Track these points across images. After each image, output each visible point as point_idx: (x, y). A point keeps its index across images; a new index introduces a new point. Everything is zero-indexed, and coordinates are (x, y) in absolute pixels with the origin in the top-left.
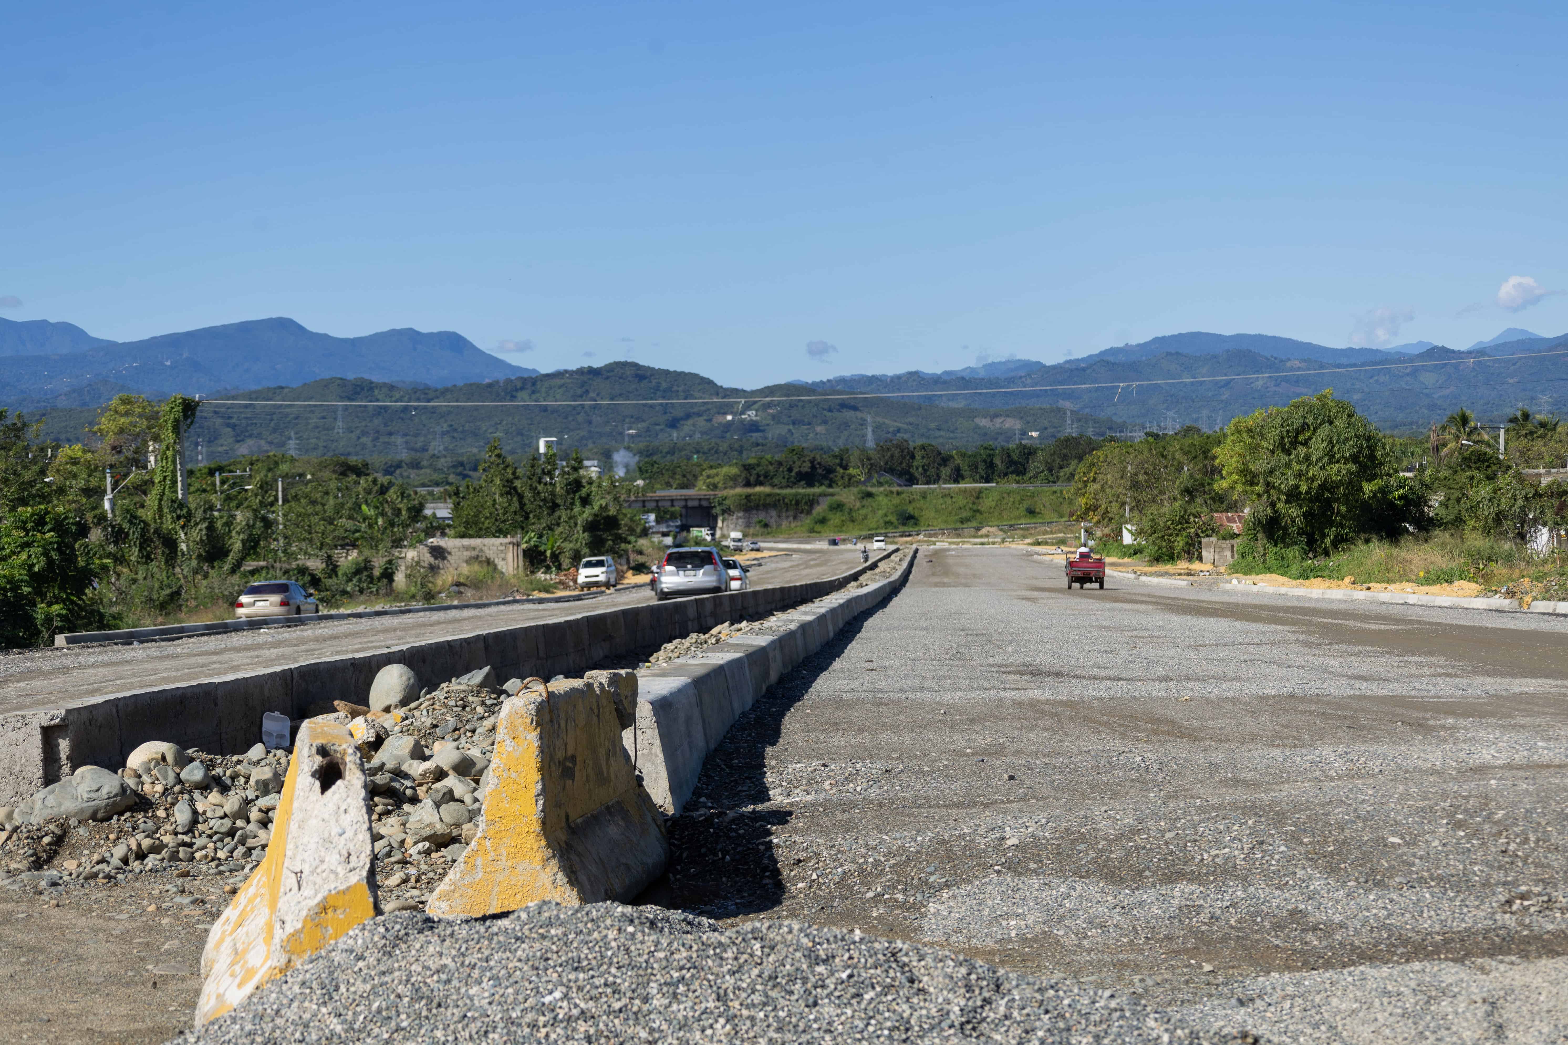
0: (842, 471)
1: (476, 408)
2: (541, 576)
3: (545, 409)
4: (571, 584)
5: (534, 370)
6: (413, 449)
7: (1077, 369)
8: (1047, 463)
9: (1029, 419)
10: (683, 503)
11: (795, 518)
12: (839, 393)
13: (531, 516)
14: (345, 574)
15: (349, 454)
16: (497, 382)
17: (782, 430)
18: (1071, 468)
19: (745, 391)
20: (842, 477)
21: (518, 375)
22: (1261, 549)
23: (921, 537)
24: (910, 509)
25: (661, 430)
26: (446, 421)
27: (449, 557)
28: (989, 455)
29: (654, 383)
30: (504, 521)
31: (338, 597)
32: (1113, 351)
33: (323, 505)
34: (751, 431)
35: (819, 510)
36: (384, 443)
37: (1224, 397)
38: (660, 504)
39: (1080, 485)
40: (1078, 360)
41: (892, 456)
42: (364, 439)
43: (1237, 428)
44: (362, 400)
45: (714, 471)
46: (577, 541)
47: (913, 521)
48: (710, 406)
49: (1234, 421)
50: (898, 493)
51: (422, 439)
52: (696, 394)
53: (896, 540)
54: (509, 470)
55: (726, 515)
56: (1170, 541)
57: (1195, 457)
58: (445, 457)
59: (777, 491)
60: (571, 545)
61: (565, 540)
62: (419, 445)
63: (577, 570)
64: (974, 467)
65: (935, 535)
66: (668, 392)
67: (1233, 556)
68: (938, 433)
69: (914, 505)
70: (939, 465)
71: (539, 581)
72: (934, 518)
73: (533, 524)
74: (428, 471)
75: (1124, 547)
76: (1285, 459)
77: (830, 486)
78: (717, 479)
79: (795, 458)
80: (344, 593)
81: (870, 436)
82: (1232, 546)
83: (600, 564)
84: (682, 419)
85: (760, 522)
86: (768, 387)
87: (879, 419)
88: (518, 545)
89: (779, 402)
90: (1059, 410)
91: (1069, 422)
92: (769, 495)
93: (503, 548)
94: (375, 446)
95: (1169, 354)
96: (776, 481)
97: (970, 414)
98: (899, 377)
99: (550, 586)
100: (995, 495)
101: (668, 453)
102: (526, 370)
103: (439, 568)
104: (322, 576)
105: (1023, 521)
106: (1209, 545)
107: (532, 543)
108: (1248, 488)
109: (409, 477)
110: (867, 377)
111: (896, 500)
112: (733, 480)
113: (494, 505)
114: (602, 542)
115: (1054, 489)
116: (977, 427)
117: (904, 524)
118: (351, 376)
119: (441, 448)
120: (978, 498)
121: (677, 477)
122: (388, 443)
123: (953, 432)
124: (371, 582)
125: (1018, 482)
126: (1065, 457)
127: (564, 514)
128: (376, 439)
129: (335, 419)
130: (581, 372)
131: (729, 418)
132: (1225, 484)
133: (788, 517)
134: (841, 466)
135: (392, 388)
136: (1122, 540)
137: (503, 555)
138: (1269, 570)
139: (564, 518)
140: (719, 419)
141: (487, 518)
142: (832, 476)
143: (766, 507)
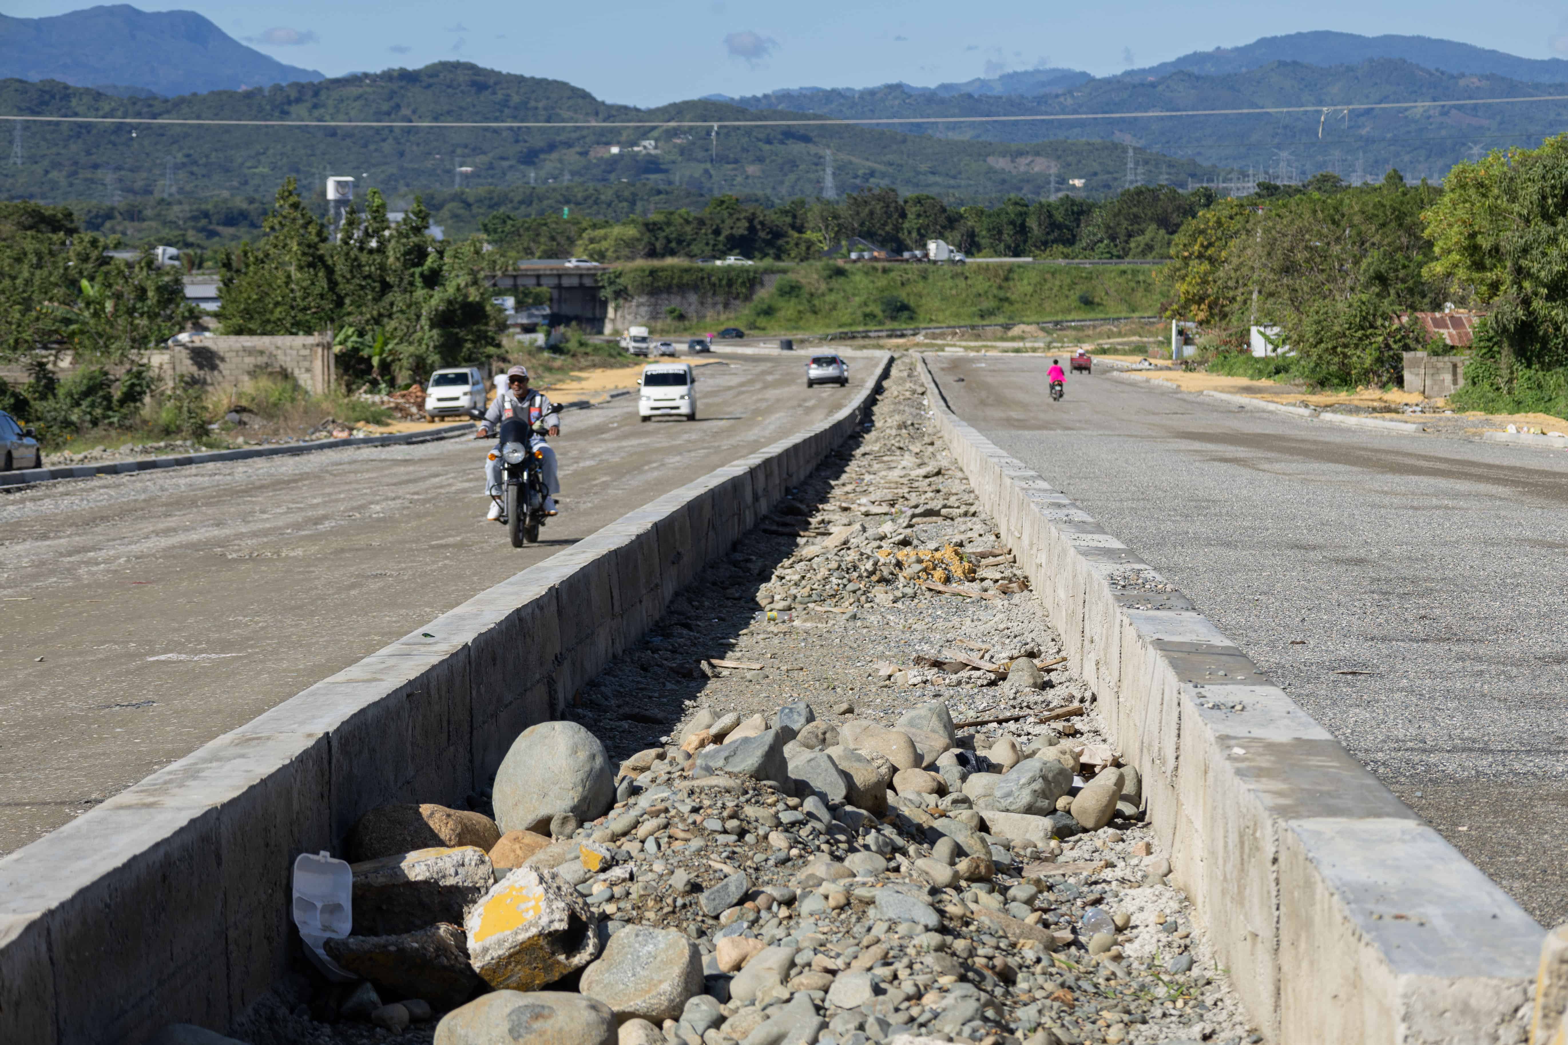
0: (796, 235)
1: (227, 130)
2: (363, 396)
3: (332, 132)
4: (414, 410)
5: (316, 73)
6: (131, 191)
7: (1142, 85)
8: (1108, 227)
9: (1070, 159)
10: (554, 281)
11: (726, 306)
12: (783, 116)
13: (347, 301)
14: (70, 394)
15: (31, 196)
16: (260, 90)
17: (696, 170)
18: (1148, 235)
19: (637, 110)
20: (797, 245)
21: (292, 79)
22: (1505, 372)
23: (920, 338)
24: (903, 295)
25: (511, 167)
26: (181, 149)
27: (222, 366)
28: (1021, 214)
29: (500, 96)
30: (305, 309)
31: (55, 429)
32: (1198, 58)
33: (13, 278)
34: (647, 171)
35: (763, 294)
36: (86, 180)
37: (1364, 132)
38: (520, 281)
39: (1178, 263)
40: (1143, 71)
41: (872, 213)
42: (54, 174)
43: (1459, 181)
44: (51, 115)
45: (601, 232)
46: (420, 341)
47: (906, 314)
48: (585, 132)
49: (1455, 169)
50: (885, 271)
51: (144, 175)
52: (566, 114)
53: (882, 342)
54: (313, 229)
55: (621, 301)
56: (1345, 356)
57: (1383, 225)
58: (180, 203)
59: (700, 264)
60: (412, 349)
61: (401, 341)
62: (139, 184)
63: (424, 390)
64: (997, 233)
65: (942, 336)
66: (522, 111)
67: (1455, 382)
68: (932, 179)
69: (908, 289)
70: (944, 227)
71: (365, 407)
72: (939, 310)
73: (349, 314)
74: (153, 224)
75: (1257, 360)
76: (1546, 230)
77: (778, 258)
78: (604, 245)
79: (725, 214)
80: (67, 424)
81: (829, 181)
82: (1455, 366)
83: (461, 379)
84: (542, 151)
85: (672, 312)
86: (674, 105)
87: (843, 156)
88: (329, 346)
89: (691, 128)
90: (1115, 146)
91: (1131, 165)
92: (687, 270)
93: (307, 352)
94: (71, 185)
95: (1282, 64)
96: (695, 248)
97: (982, 151)
98: (872, 93)
99: (382, 413)
100: (1033, 276)
101: (521, 202)
102: (304, 72)
103: (204, 383)
104: (28, 396)
105: (1073, 316)
106: (1416, 363)
107: (349, 344)
108: (1475, 275)
109: (124, 233)
110: (825, 91)
111: (882, 282)
112: (629, 247)
113: (287, 284)
114: (459, 343)
115: (1123, 267)
116: (991, 170)
117: (893, 318)
118: (34, 77)
119: (174, 189)
120: (1007, 279)
121: (542, 240)
122: (92, 181)
123: (954, 177)
124: (109, 408)
125: (1066, 256)
126: (1135, 219)
127: (397, 298)
128: (74, 173)
129: (11, 142)
130: (388, 76)
131: (615, 150)
132: (1439, 268)
133: (715, 304)
134: (793, 227)
135: (98, 96)
136: (1248, 350)
137: (307, 364)
138: (1518, 406)
139: (400, 304)
140: (598, 153)
141: (277, 304)
142: (780, 242)
143: (682, 288)
